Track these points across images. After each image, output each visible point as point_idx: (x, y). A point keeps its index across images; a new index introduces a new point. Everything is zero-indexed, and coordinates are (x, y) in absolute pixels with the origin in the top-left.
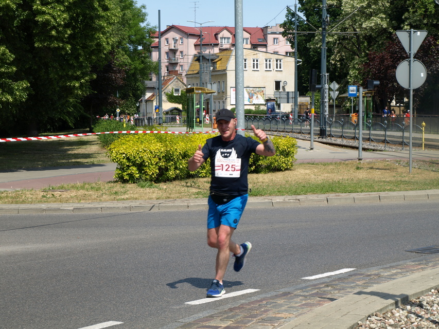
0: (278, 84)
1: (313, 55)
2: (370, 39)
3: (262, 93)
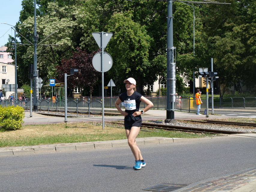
0: (4, 81)
1: (25, 63)
2: (59, 53)
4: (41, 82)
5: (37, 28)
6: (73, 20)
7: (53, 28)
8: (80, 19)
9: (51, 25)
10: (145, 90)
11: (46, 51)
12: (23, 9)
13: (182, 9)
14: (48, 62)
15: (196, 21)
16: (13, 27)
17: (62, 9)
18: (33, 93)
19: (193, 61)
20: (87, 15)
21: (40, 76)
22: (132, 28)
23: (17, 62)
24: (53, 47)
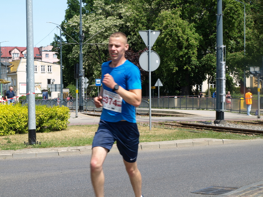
0: (49, 81)
1: (71, 62)
2: (105, 52)
3: (39, 87)
4: (87, 82)
5: (83, 27)
6: (119, 18)
7: (99, 27)
8: (126, 17)
9: (97, 24)
10: (193, 90)
11: (92, 50)
12: (69, 7)
13: (232, 6)
14: (94, 62)
15: (247, 18)
16: (58, 26)
17: (108, 8)
18: (78, 94)
19: (243, 59)
20: (134, 13)
21: (85, 76)
22: (180, 26)
23: (62, 62)
24: (99, 46)
